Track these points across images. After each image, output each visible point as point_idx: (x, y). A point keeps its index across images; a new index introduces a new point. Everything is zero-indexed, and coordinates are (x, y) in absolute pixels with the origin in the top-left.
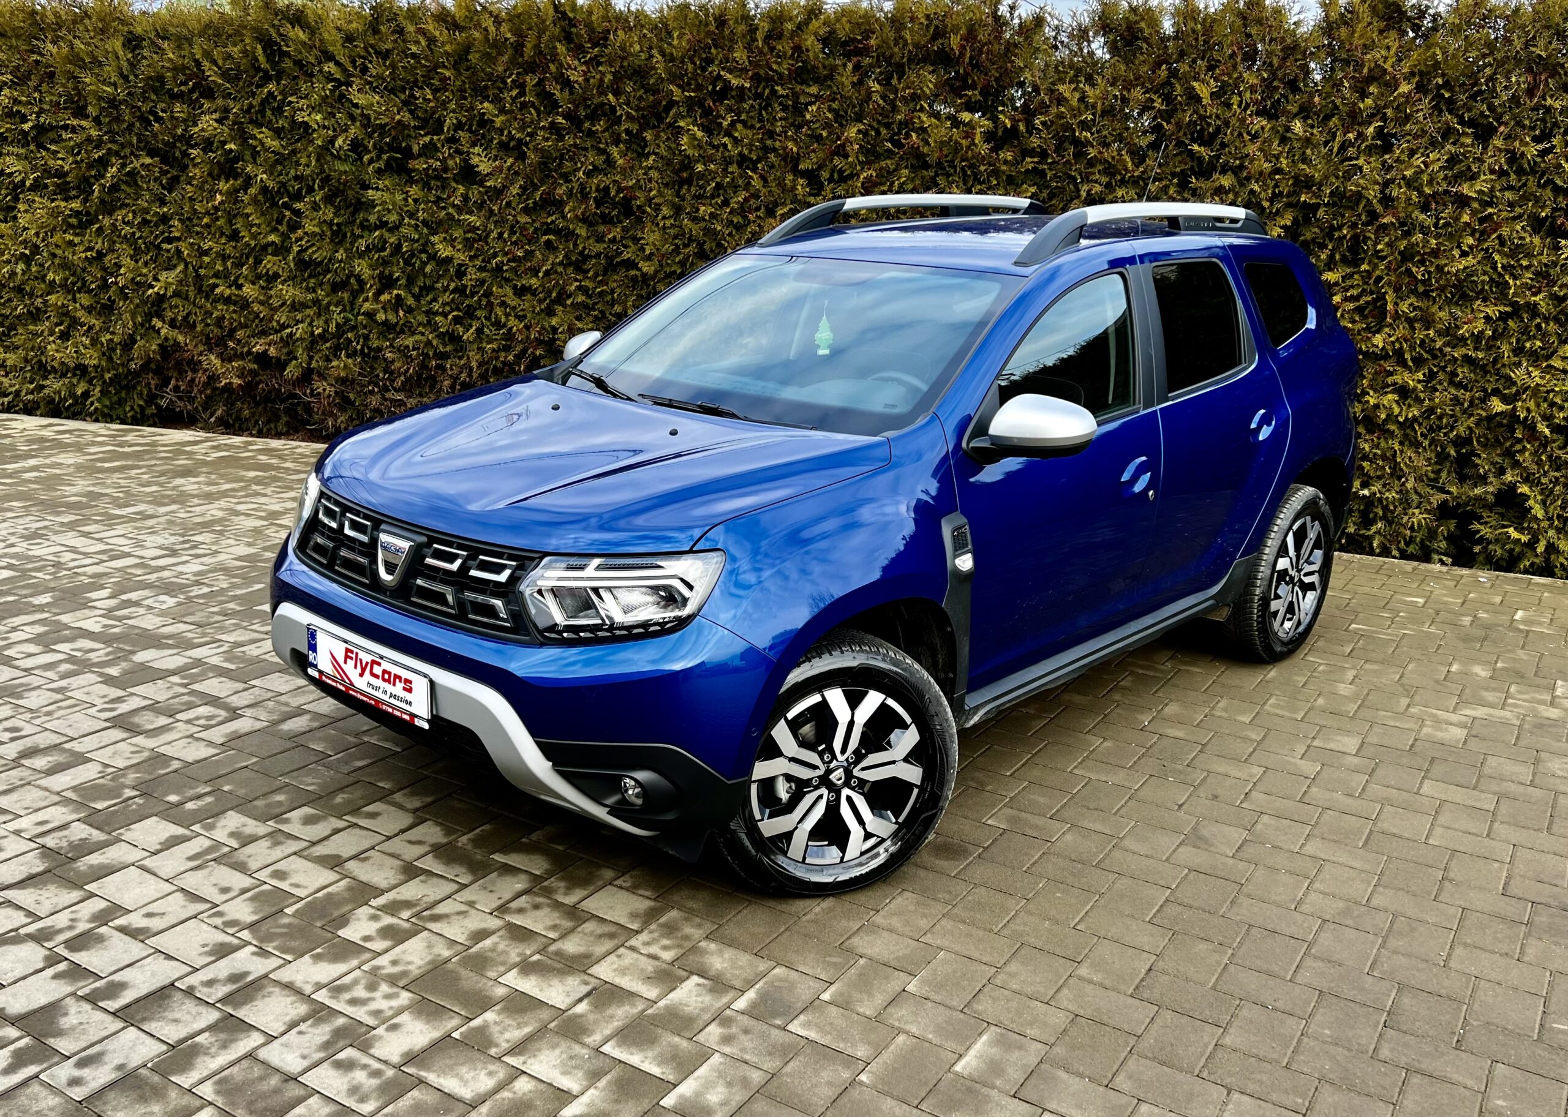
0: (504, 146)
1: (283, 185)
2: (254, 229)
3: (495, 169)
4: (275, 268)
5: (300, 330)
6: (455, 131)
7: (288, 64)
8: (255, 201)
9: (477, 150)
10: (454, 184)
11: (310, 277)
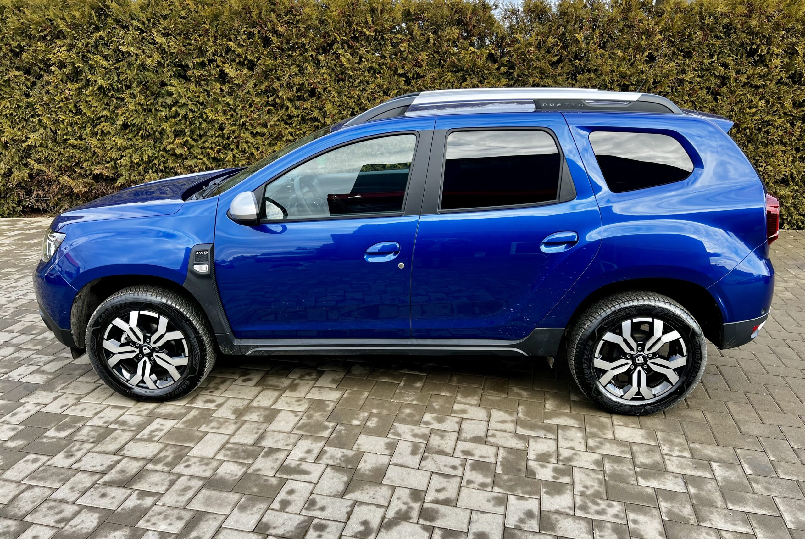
0: (241, 64)
1: (111, 85)
2: (93, 109)
3: (238, 75)
4: (108, 129)
5: (125, 161)
6: (213, 56)
7: (110, 20)
8: (93, 93)
9: (226, 65)
10: (214, 83)
11: (129, 132)
